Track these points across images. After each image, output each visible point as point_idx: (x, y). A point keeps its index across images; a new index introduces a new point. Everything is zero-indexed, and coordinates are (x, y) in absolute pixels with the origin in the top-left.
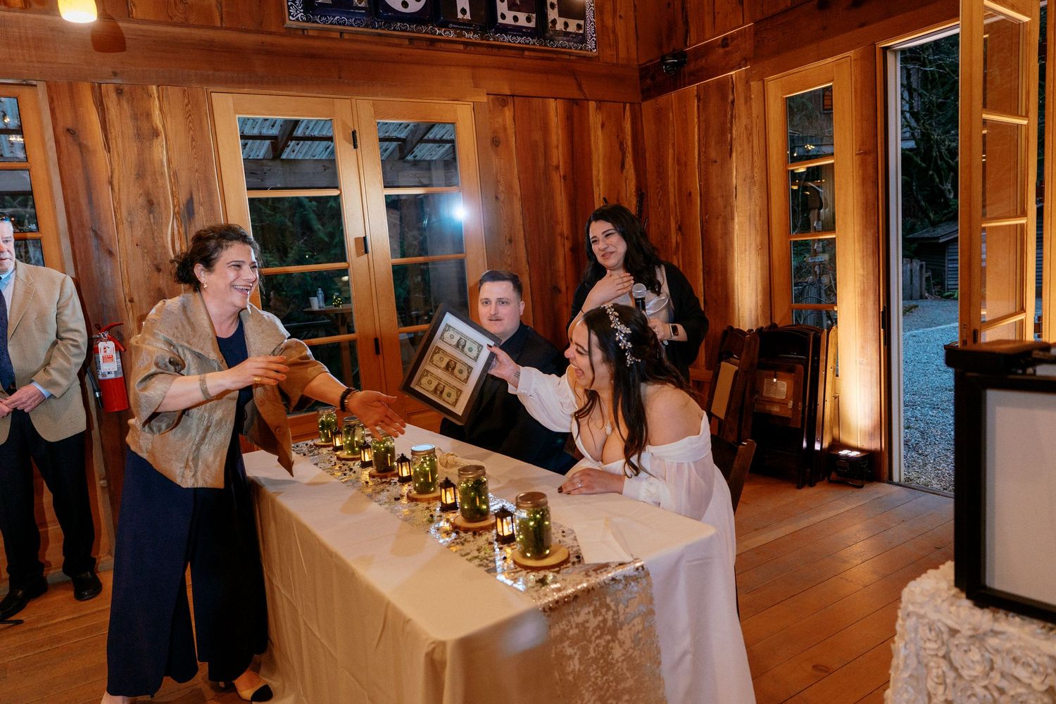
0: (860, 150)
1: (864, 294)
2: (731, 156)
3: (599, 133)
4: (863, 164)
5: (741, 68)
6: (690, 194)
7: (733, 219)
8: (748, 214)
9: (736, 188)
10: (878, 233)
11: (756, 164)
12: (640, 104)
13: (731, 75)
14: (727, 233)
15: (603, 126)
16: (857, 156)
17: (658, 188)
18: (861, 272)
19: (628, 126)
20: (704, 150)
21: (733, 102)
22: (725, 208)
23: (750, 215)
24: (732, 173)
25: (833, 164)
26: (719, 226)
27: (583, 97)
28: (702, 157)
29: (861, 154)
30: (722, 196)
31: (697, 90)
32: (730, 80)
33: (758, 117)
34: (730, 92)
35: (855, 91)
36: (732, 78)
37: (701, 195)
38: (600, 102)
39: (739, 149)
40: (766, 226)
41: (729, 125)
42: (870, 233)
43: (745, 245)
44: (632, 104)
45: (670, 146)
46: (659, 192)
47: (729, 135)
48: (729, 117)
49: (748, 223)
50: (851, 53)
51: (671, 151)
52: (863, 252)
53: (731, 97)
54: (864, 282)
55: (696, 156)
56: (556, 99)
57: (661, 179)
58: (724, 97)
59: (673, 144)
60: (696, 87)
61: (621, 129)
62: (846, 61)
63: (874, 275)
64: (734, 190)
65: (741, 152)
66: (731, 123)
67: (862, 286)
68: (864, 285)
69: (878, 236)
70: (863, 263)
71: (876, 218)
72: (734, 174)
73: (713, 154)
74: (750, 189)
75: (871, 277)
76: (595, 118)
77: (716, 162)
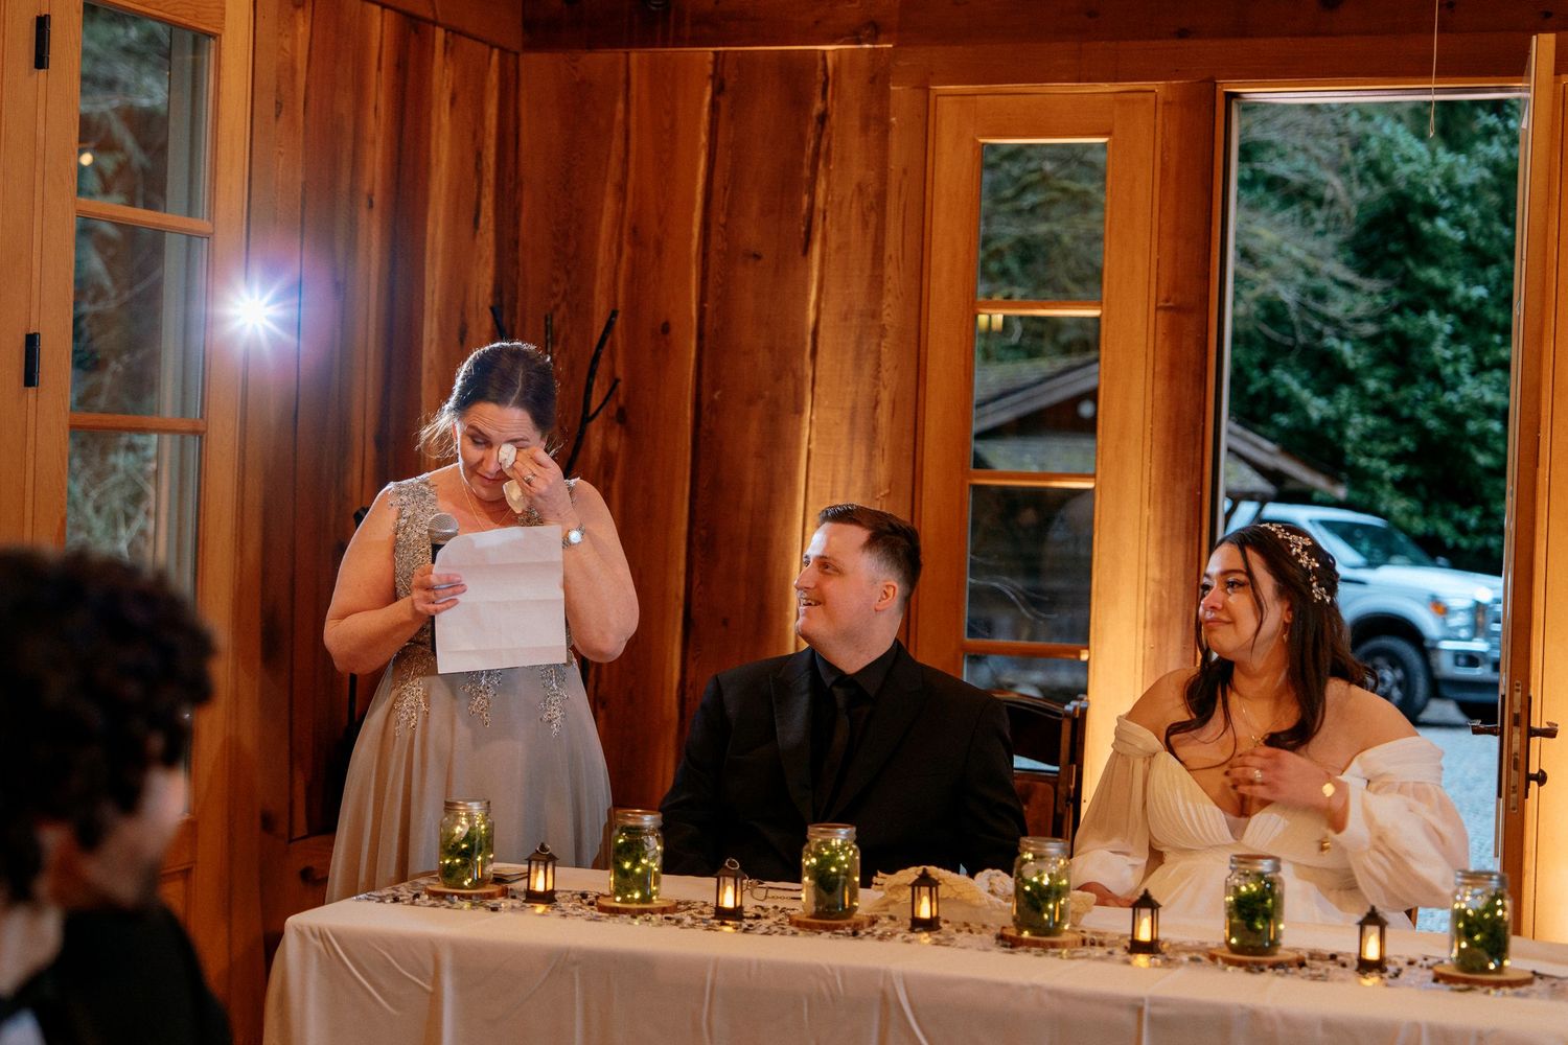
0: (1167, 301)
1: (1159, 623)
2: (806, 250)
3: (445, 119)
4: (1174, 333)
5: (859, 42)
6: (666, 328)
7: (799, 411)
8: (848, 404)
9: (815, 333)
10: (1201, 489)
11: (889, 285)
12: (517, 54)
13: (824, 51)
14: (777, 445)
15: (453, 102)
16: (1161, 314)
17: (555, 295)
18: (1154, 572)
19: (492, 110)
20: (722, 219)
21: (823, 118)
22: (778, 379)
23: (854, 408)
24: (806, 295)
25: (1097, 319)
26: (754, 426)
27: (430, 16)
28: (716, 240)
29: (1170, 308)
30: (771, 349)
31: (715, 63)
32: (820, 63)
33: (905, 172)
34: (818, 91)
35: (1162, 170)
36: (824, 58)
37: (700, 337)
38: (454, 32)
39: (834, 239)
40: (908, 441)
41: (807, 173)
42: (1181, 489)
43: (833, 482)
44: (503, 51)
45: (609, 188)
46: (557, 307)
47: (806, 199)
48: (809, 151)
49: (845, 428)
50: (1158, 86)
51: (609, 204)
52: (1163, 527)
53: (818, 106)
54: (1161, 597)
55: (696, 230)
56: (384, 6)
57: (568, 273)
58: (800, 102)
59: (621, 189)
60: (711, 57)
61: (480, 116)
62: (1145, 101)
63: (1185, 582)
64: (809, 339)
65: (839, 248)
66: (814, 168)
67: (1156, 606)
68: (1161, 604)
69: (1201, 497)
70: (1162, 554)
71: (1199, 455)
72: (813, 297)
73: (751, 234)
74: (859, 343)
75: (1180, 587)
76: (442, 77)
77: (757, 257)
